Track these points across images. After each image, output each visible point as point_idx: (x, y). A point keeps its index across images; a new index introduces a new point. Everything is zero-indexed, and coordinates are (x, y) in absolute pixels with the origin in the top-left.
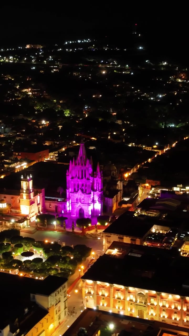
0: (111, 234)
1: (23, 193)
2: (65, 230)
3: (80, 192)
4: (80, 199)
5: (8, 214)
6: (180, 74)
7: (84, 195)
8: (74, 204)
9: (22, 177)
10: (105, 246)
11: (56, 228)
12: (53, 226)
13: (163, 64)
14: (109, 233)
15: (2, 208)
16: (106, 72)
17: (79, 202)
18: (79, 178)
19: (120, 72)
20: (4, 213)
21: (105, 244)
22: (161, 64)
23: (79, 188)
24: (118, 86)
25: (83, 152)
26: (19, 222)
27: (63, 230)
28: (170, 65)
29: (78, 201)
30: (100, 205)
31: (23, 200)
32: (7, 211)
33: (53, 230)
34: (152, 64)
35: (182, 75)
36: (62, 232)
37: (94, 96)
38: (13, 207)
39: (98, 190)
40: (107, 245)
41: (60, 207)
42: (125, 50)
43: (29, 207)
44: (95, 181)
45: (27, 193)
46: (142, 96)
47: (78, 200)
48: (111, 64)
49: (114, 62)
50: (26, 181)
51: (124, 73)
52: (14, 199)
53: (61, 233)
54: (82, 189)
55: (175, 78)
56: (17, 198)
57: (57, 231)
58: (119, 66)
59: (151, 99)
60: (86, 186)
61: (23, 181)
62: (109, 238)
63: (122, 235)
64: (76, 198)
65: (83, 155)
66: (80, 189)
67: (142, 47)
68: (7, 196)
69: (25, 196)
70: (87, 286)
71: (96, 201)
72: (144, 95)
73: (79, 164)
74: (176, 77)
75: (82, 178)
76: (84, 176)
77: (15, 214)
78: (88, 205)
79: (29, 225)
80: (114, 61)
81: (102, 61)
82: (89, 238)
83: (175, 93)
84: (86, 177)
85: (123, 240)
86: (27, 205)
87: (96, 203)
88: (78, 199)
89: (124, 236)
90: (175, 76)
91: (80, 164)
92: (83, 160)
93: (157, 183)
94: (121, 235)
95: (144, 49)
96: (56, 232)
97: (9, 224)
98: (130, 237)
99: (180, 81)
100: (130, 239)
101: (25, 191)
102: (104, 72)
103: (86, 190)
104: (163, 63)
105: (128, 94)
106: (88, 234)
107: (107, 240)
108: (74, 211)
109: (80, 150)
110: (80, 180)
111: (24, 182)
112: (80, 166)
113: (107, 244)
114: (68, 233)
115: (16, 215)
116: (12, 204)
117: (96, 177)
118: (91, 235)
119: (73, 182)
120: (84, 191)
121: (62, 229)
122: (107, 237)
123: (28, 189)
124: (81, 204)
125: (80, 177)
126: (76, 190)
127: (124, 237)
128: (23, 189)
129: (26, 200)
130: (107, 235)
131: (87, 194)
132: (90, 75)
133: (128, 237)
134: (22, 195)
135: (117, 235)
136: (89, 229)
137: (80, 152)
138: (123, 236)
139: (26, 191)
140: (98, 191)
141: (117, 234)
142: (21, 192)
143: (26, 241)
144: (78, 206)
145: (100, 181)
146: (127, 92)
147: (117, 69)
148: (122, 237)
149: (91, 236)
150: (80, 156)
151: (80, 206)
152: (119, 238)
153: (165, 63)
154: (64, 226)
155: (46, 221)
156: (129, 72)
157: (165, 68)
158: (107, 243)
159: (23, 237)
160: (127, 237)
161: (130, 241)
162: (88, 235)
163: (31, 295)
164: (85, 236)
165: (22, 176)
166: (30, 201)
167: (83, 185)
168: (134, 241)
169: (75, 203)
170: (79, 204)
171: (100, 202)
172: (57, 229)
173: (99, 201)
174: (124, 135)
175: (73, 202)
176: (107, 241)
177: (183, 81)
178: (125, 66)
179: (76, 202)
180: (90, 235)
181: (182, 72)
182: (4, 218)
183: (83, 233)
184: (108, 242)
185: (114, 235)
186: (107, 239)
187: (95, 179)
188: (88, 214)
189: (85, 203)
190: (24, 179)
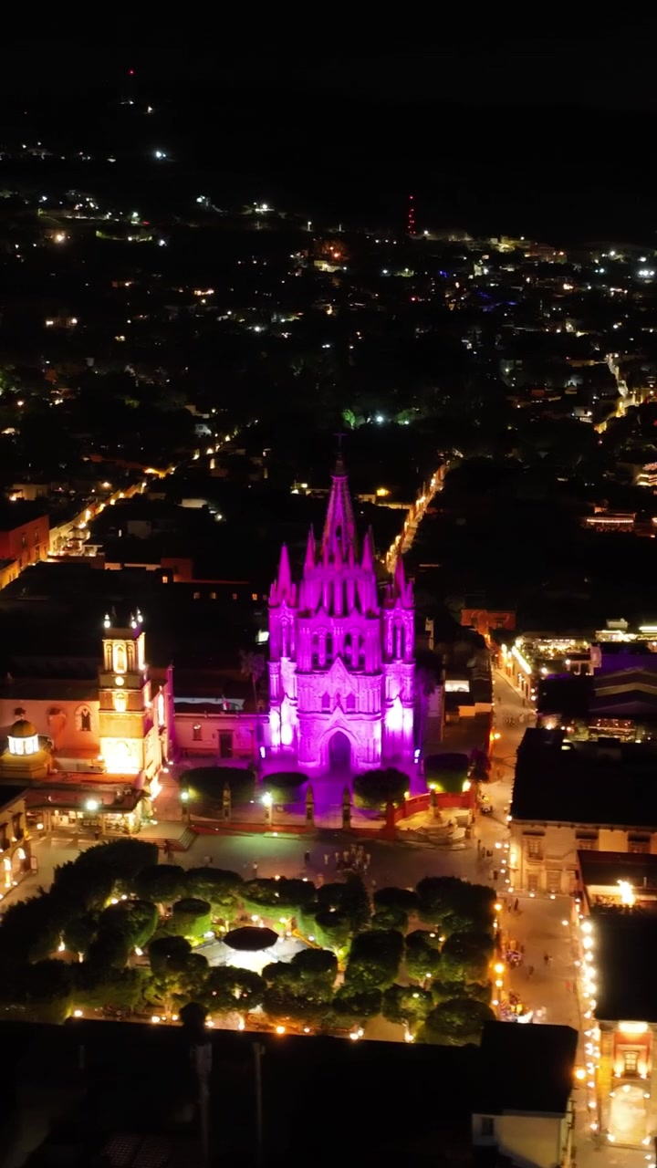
0: (545, 825)
1: (114, 686)
2: (313, 825)
3: (338, 668)
4: (338, 696)
5: (53, 780)
6: (322, 244)
7: (354, 680)
8: (314, 718)
9: (107, 624)
10: (518, 873)
11: (273, 820)
12: (261, 809)
13: (257, 210)
14: (539, 819)
15: (25, 755)
16: (66, 236)
17: (335, 709)
18: (331, 612)
19: (115, 239)
20: (34, 775)
21: (519, 867)
22: (250, 211)
23: (335, 652)
24: (127, 284)
25: (344, 509)
26: (116, 806)
27: (303, 827)
28: (283, 215)
29: (332, 706)
30: (409, 714)
31: (112, 718)
32: (46, 765)
33: (261, 828)
34: (218, 210)
35: (332, 248)
36: (299, 833)
37: (49, 320)
38: (58, 747)
39: (399, 656)
40: (527, 870)
41: (239, 736)
42: (112, 160)
43: (139, 742)
44: (390, 622)
45: (129, 685)
46: (220, 319)
47: (332, 700)
48: (77, 207)
49: (88, 203)
50: (125, 638)
51: (130, 239)
52: (62, 715)
53: (297, 836)
54: (346, 654)
55: (310, 260)
56: (76, 709)
57: (278, 832)
58: (108, 217)
59: (253, 329)
60: (361, 641)
61: (113, 637)
62: (536, 842)
63: (591, 825)
64: (321, 695)
65: (346, 520)
66: (339, 655)
67: (163, 151)
68: (27, 705)
69: (120, 700)
70: (621, 1047)
71: (391, 700)
72: (225, 317)
73: (331, 559)
74: (309, 253)
75: (345, 612)
76: (351, 604)
77: (81, 777)
78: (372, 716)
79: (152, 818)
80: (88, 200)
81: (45, 198)
82: (418, 849)
83: (329, 309)
84: (364, 609)
85: (593, 842)
86: (132, 737)
87: (392, 706)
88: (332, 696)
89: (602, 825)
90: (306, 252)
91: (338, 559)
92: (346, 539)
93: (505, 619)
94: (587, 825)
95: (171, 160)
96: (275, 834)
97: (65, 819)
98: (625, 830)
99: (325, 267)
100: (626, 838)
101: (120, 681)
102: (60, 238)
103: (362, 661)
104: (255, 207)
105: (173, 312)
106: (409, 831)
107: (525, 848)
108: (312, 744)
109: (335, 502)
110: (335, 622)
111: (115, 641)
112: (338, 565)
113: (526, 866)
114: (326, 836)
115: (90, 780)
116: (54, 736)
117: (392, 607)
118: (424, 835)
119: (308, 632)
120: (354, 663)
121: (301, 819)
122: (526, 836)
123: (132, 672)
124: (342, 715)
125: (338, 608)
126: (322, 663)
127: (601, 831)
128: (111, 671)
129: (128, 714)
130: (528, 828)
131: (366, 674)
132: (17, 246)
133: (620, 829)
134: (110, 697)
135: (572, 827)
136: (407, 811)
137: (330, 511)
138: (598, 828)
139: (126, 680)
140: (399, 659)
141: (569, 823)
142: (103, 683)
143: (211, 885)
144: (329, 723)
145: (409, 621)
146: (169, 307)
147: (105, 227)
148: (594, 830)
149: (426, 837)
150: (332, 527)
151: (337, 724)
152: (578, 836)
153: (265, 208)
154: (309, 806)
155: (226, 794)
156: (150, 238)
157: (266, 226)
158: (528, 861)
159: (186, 870)
160: (612, 829)
161: (626, 842)
162: (411, 837)
163: (477, 1119)
164: (401, 841)
165: (107, 617)
166: (143, 717)
167: (348, 640)
168: (644, 843)
169: (318, 712)
170: (338, 714)
171: (409, 703)
172: (275, 823)
173: (402, 700)
174: (264, 453)
175: (307, 709)
176: (526, 854)
177: (337, 268)
178: (129, 217)
179: (319, 709)
180: (420, 835)
181: (332, 238)
182: (50, 799)
183: (390, 830)
184: (531, 855)
185: (559, 826)
186: (529, 843)
187: (390, 615)
188: (371, 753)
189: (360, 712)
190: (116, 630)
